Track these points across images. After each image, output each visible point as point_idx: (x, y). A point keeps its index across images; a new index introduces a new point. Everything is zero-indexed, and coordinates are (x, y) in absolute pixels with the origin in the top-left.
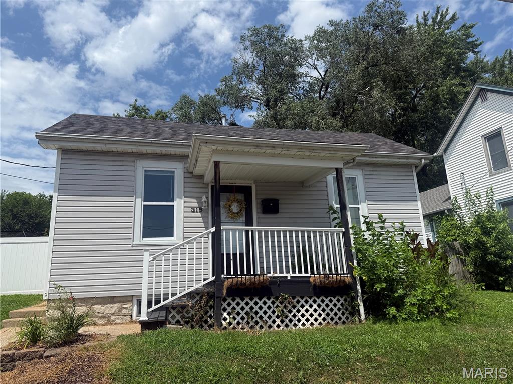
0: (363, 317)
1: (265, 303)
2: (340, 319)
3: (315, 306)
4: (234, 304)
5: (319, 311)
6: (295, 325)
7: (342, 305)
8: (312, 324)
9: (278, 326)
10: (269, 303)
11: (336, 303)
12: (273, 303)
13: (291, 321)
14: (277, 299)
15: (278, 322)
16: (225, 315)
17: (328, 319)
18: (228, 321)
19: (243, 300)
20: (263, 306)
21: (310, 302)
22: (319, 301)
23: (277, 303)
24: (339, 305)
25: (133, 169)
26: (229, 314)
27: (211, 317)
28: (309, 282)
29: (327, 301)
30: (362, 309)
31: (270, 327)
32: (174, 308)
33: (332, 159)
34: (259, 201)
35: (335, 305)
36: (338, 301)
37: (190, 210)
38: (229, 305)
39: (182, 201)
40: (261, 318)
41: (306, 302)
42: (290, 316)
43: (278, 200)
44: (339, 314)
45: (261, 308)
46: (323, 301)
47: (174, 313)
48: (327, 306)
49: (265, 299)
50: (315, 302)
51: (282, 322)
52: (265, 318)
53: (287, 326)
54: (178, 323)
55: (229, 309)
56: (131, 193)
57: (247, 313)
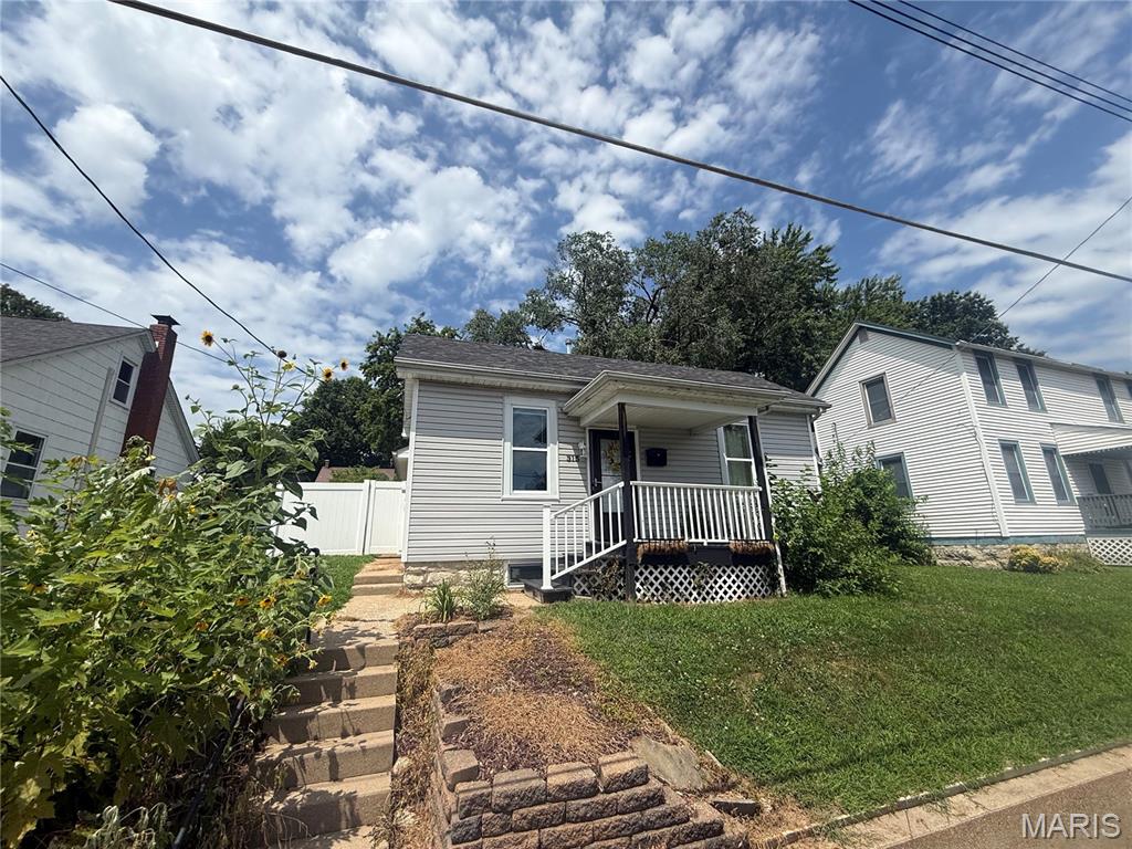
0: (784, 591)
1: (680, 573)
2: (759, 591)
3: (733, 577)
4: (646, 573)
5: (738, 583)
6: (713, 599)
7: (761, 575)
8: (730, 598)
9: (696, 600)
10: (685, 573)
11: (755, 573)
12: (689, 572)
13: (708, 593)
14: (693, 567)
15: (695, 594)
16: (638, 585)
17: (748, 592)
18: (642, 592)
19: (656, 569)
20: (679, 576)
21: (729, 571)
22: (737, 571)
23: (693, 573)
24: (758, 576)
25: (500, 406)
26: (642, 584)
27: (620, 587)
28: (728, 548)
29: (745, 571)
30: (783, 580)
31: (687, 600)
32: (579, 576)
33: (745, 405)
34: (643, 450)
35: (754, 576)
36: (757, 570)
37: (566, 458)
38: (641, 573)
39: (557, 447)
40: (677, 589)
41: (724, 572)
42: (707, 588)
43: (665, 450)
44: (759, 586)
45: (676, 578)
46: (741, 571)
47: (579, 581)
48: (746, 576)
49: (680, 568)
50: (733, 572)
51: (699, 594)
52: (682, 589)
53: (704, 599)
54: (584, 593)
55: (642, 579)
56: (499, 436)
57: (661, 584)
